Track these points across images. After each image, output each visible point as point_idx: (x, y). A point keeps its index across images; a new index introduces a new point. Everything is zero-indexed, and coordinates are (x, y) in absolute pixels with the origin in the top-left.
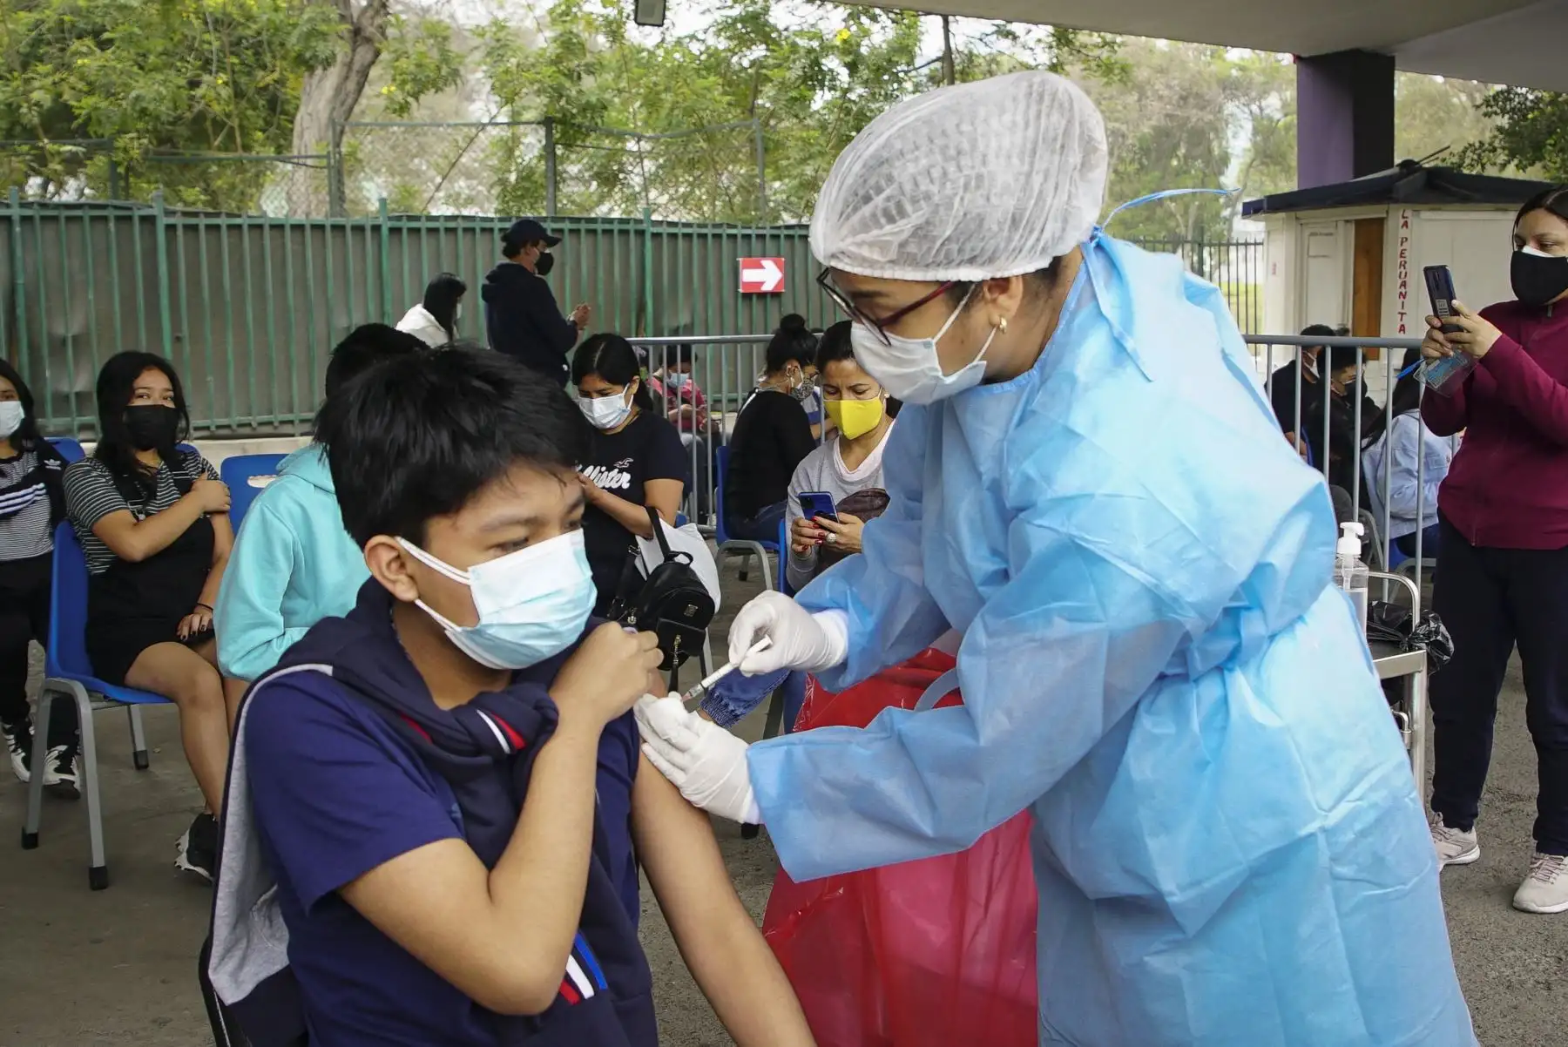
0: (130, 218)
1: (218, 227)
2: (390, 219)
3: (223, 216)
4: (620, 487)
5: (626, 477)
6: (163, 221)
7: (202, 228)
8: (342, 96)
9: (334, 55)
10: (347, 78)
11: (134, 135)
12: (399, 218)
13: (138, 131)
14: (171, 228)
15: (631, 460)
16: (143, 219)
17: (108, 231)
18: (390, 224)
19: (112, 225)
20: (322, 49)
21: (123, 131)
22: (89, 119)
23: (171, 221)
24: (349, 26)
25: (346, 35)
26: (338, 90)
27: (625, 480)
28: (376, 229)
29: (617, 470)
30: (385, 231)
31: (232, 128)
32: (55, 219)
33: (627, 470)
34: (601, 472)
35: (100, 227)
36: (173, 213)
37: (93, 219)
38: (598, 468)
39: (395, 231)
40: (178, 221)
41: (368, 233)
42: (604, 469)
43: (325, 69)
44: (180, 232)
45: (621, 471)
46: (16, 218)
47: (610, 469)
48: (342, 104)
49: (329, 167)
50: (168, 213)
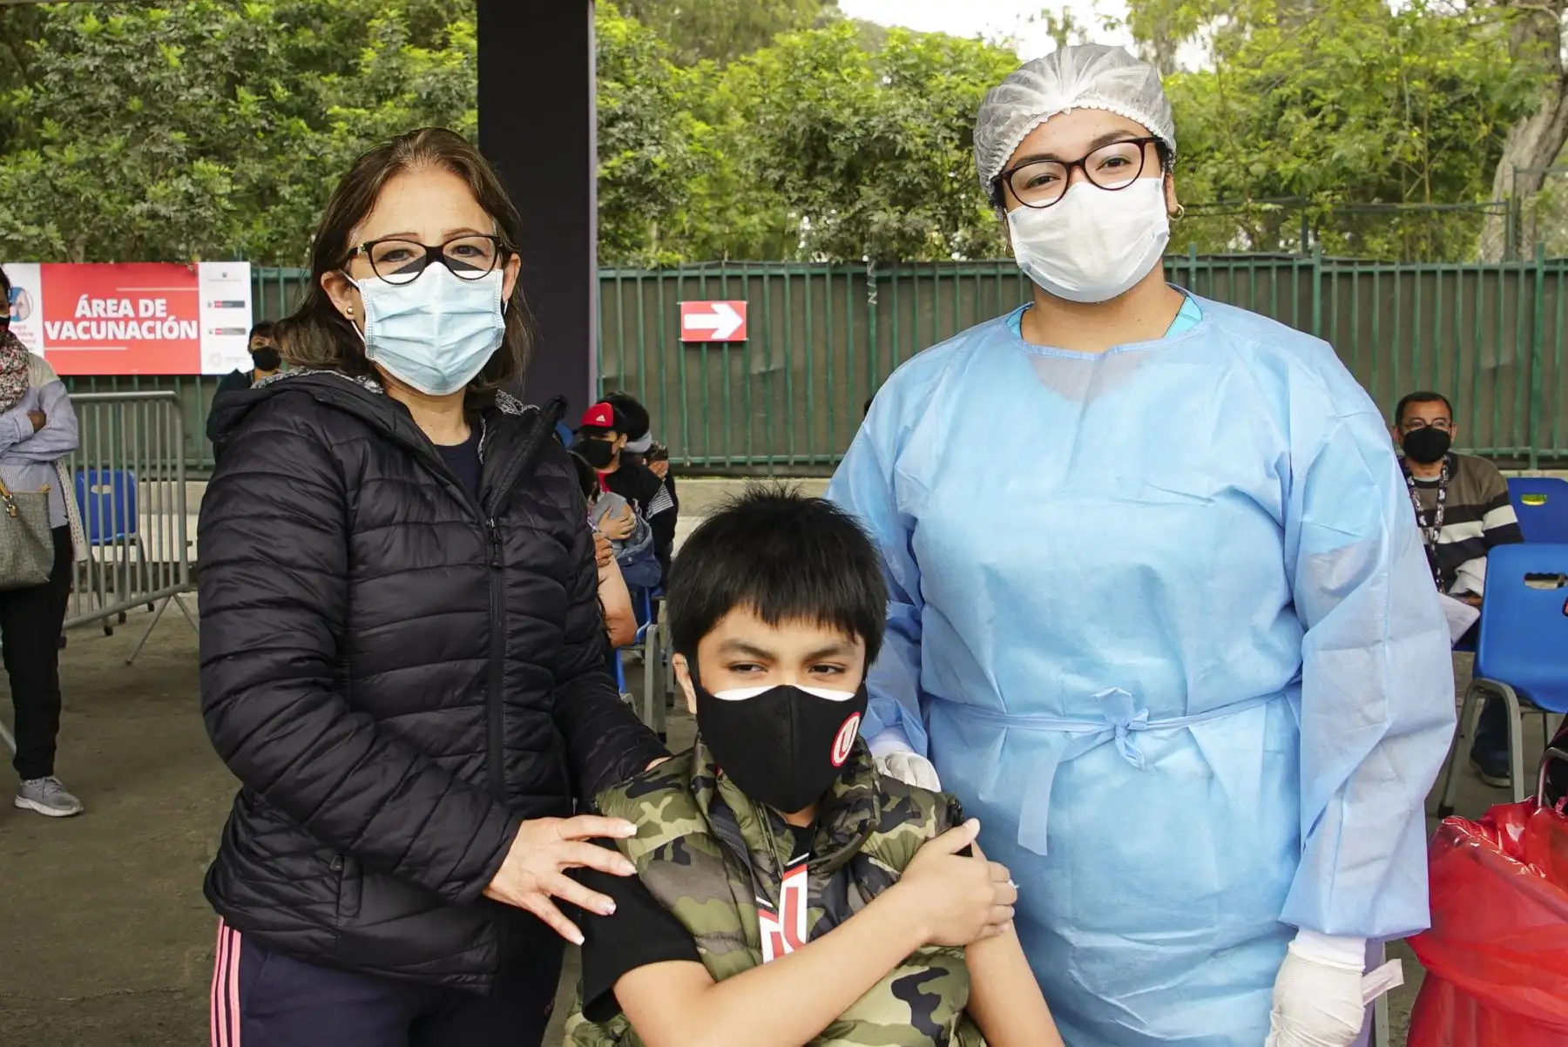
0: (1290, 268)
1: (1371, 274)
2: (1546, 262)
3: (1377, 264)
6: (1320, 269)
7: (1356, 276)
8: (1547, 142)
9: (1539, 107)
10: (1552, 126)
11: (1329, 192)
12: (1557, 262)
13: (1332, 189)
14: (1326, 276)
16: (1301, 268)
17: (1270, 280)
18: (1545, 268)
19: (1274, 275)
20: (1529, 98)
21: (1321, 189)
22: (1292, 180)
23: (1327, 269)
24: (1559, 77)
25: (1555, 84)
26: (1542, 139)
28: (1531, 273)
30: (1540, 275)
31: (1423, 181)
32: (1226, 269)
35: (1263, 275)
36: (1330, 262)
37: (1258, 269)
39: (1548, 274)
40: (1335, 269)
41: (1522, 276)
43: (1529, 118)
44: (1335, 280)
46: (1193, 269)
48: (1546, 151)
49: (1507, 213)
50: (1325, 262)
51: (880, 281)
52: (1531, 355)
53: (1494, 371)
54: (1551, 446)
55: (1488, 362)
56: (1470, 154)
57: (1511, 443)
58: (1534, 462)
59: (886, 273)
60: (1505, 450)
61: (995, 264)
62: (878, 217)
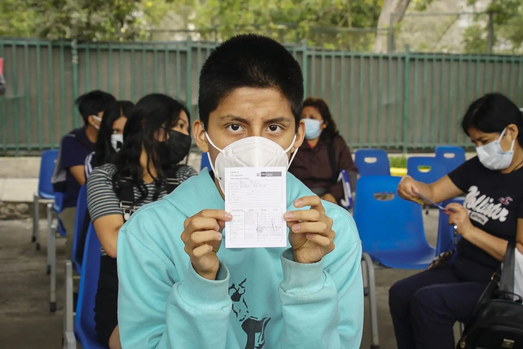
1: (330, 57)
2: (410, 54)
4: (498, 219)
5: (505, 212)
6: (306, 53)
7: (323, 57)
12: (415, 54)
13: (308, 19)
14: (309, 57)
15: (511, 200)
16: (297, 53)
18: (410, 56)
23: (310, 53)
27: (503, 215)
28: (403, 59)
29: (500, 205)
30: (407, 60)
31: (347, 17)
33: (507, 207)
34: (489, 202)
36: (311, 50)
38: (488, 198)
39: (412, 60)
40: (313, 53)
41: (400, 60)
42: (492, 200)
44: (314, 59)
45: (503, 206)
47: (496, 202)
49: (388, 34)
50: (309, 50)
51: (80, 51)
52: (404, 99)
53: (387, 106)
54: (412, 142)
55: (384, 102)
56: (365, 14)
57: (395, 141)
58: (405, 150)
59: (83, 46)
60: (392, 144)
61: (142, 44)
62: (75, 15)
